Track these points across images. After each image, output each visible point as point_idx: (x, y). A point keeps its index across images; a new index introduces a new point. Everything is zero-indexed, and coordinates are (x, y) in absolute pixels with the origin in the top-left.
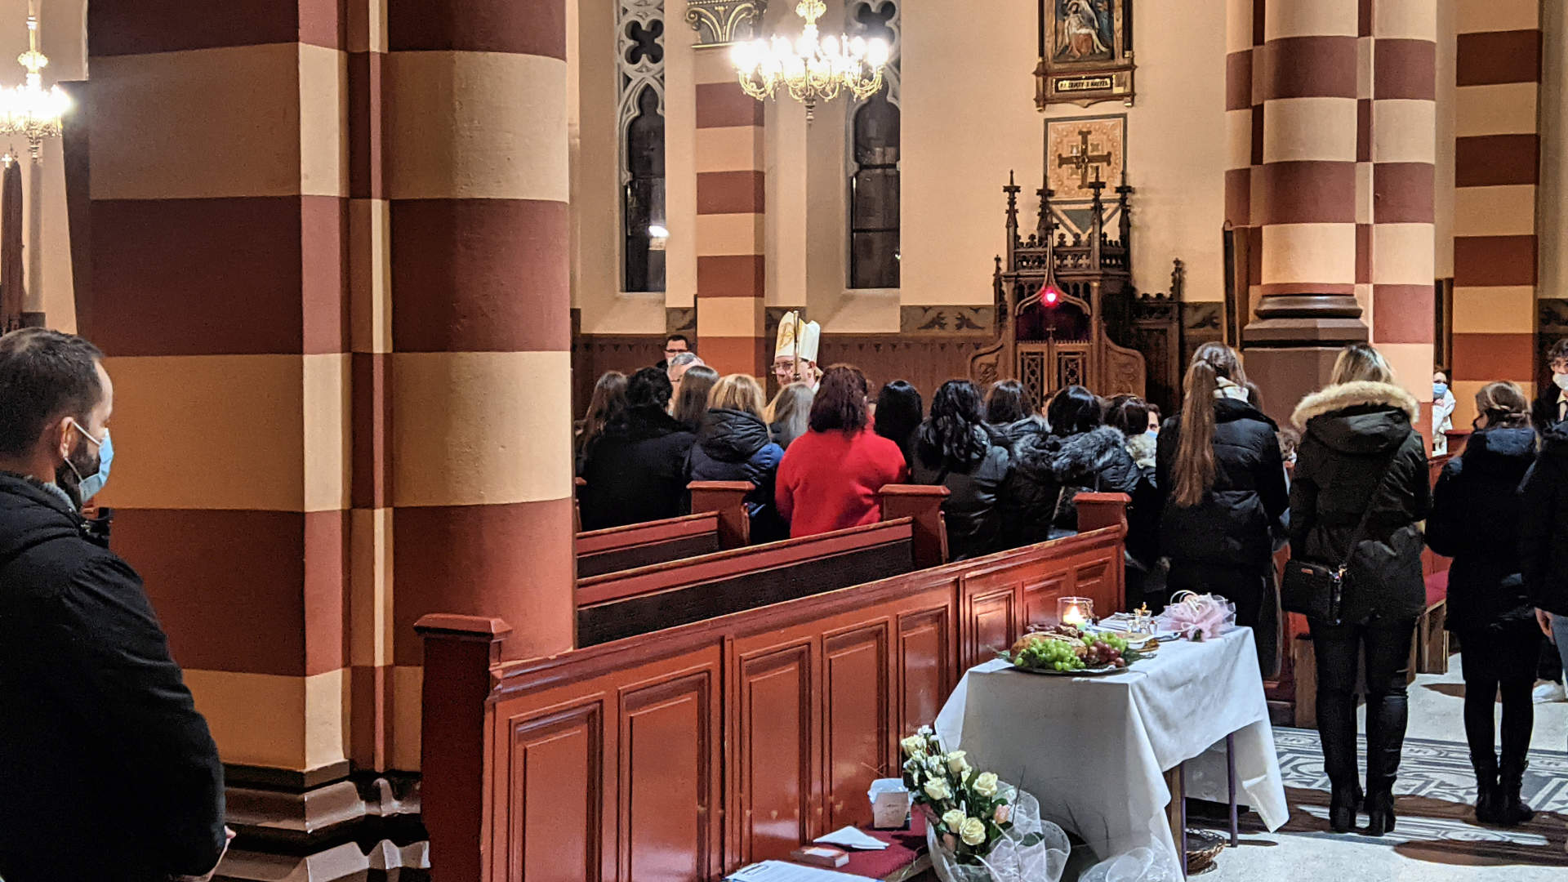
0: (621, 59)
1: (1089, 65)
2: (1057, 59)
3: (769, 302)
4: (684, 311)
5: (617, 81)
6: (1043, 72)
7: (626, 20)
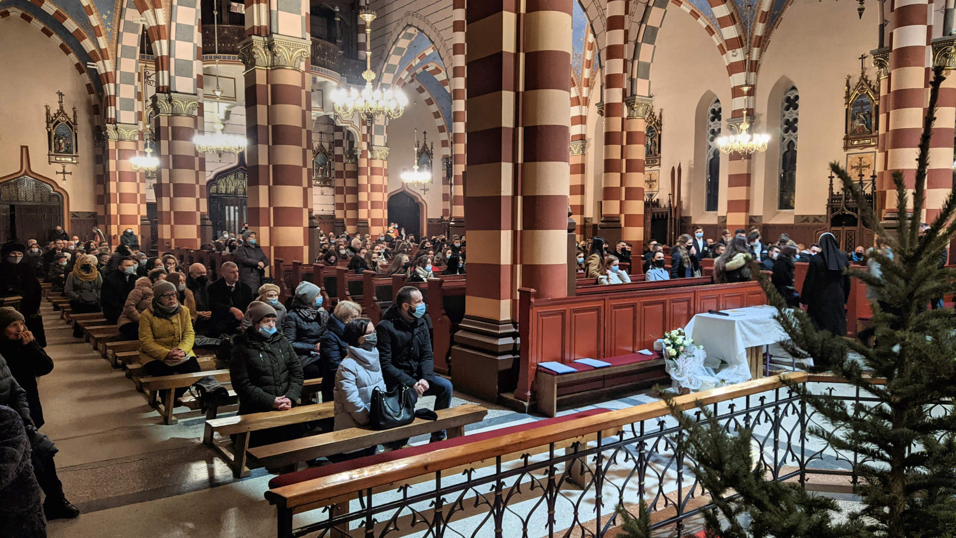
0: (708, 140)
1: (863, 136)
2: (851, 135)
3: (751, 214)
4: (723, 217)
5: (707, 147)
6: (846, 139)
7: (710, 129)
